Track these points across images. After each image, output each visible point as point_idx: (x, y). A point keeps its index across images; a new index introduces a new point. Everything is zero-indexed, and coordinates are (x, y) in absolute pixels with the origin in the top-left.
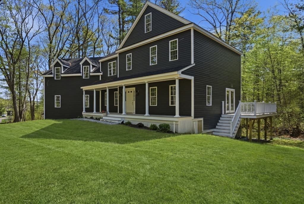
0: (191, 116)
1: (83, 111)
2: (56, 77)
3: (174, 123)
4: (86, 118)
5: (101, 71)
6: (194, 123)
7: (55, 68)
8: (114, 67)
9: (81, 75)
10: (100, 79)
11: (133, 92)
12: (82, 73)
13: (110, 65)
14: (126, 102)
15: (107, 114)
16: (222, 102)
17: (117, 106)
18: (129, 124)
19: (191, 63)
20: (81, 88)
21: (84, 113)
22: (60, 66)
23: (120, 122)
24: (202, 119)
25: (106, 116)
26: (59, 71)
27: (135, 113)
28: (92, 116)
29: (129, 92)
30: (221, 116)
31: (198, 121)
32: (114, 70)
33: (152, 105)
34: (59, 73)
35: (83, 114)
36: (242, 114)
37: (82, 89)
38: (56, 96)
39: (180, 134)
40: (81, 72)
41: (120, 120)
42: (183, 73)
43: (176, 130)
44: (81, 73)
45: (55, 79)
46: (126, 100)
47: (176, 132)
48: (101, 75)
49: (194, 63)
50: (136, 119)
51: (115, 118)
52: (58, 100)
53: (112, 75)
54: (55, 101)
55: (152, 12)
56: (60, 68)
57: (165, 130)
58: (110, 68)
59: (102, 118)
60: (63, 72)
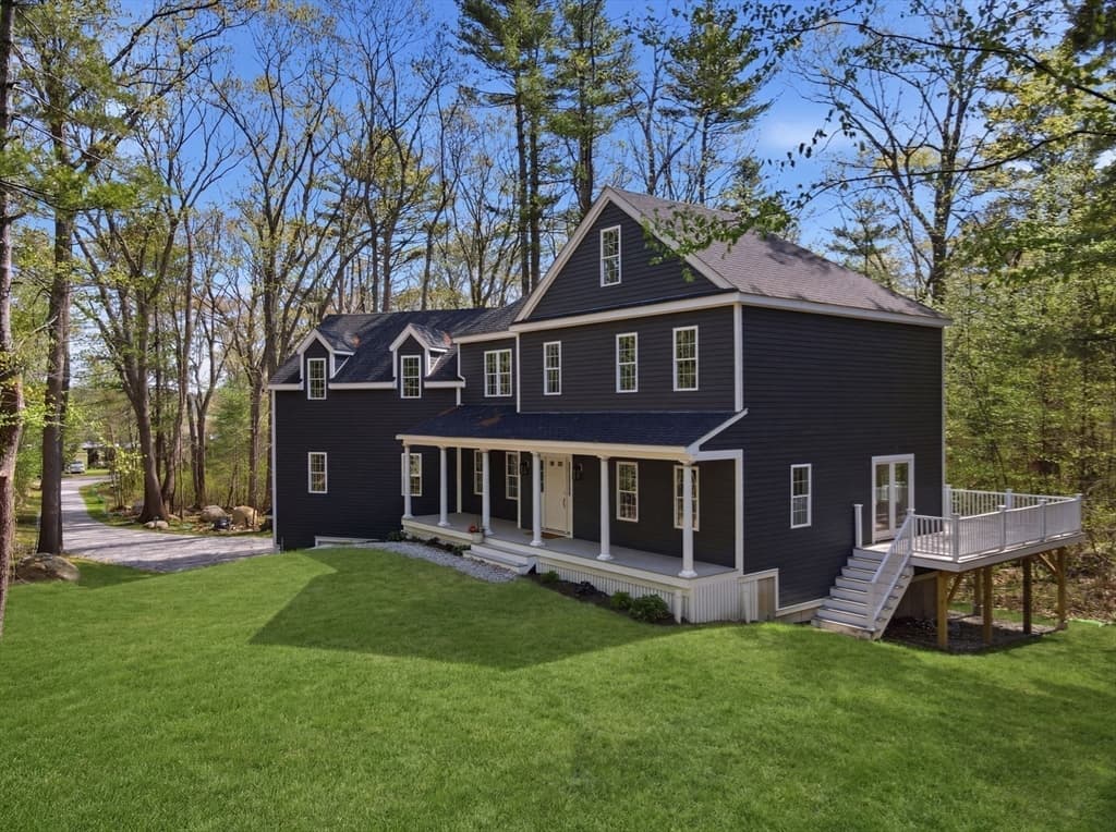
0: (734, 567)
1: (403, 513)
2: (312, 391)
3: (678, 593)
4: (415, 540)
5: (459, 375)
6: (746, 588)
7: (309, 360)
8: (504, 369)
9: (396, 386)
10: (459, 403)
11: (564, 463)
12: (396, 381)
13: (491, 357)
14: (543, 495)
15: (484, 536)
16: (854, 508)
17: (516, 501)
18: (551, 581)
19: (734, 408)
20: (398, 437)
21: (409, 523)
22: (326, 353)
23: (526, 570)
24: (774, 573)
25: (482, 543)
26: (322, 371)
27: (571, 536)
28: (434, 536)
29: (552, 463)
30: (851, 555)
31: (759, 580)
32: (504, 379)
33: (624, 516)
34: (322, 377)
35: (403, 523)
36: (915, 554)
37: (402, 441)
38: (313, 456)
39: (697, 626)
40: (395, 375)
41: (525, 563)
42: (703, 448)
43: (683, 611)
44: (394, 378)
45: (309, 398)
46: (542, 490)
47: (683, 619)
48: (462, 389)
49: (744, 408)
50: (573, 564)
51: (508, 554)
52: (318, 467)
53: (498, 394)
54: (310, 472)
55: (622, 225)
56: (324, 359)
57: (654, 615)
58: (492, 370)
59: (469, 548)
60: (333, 375)
